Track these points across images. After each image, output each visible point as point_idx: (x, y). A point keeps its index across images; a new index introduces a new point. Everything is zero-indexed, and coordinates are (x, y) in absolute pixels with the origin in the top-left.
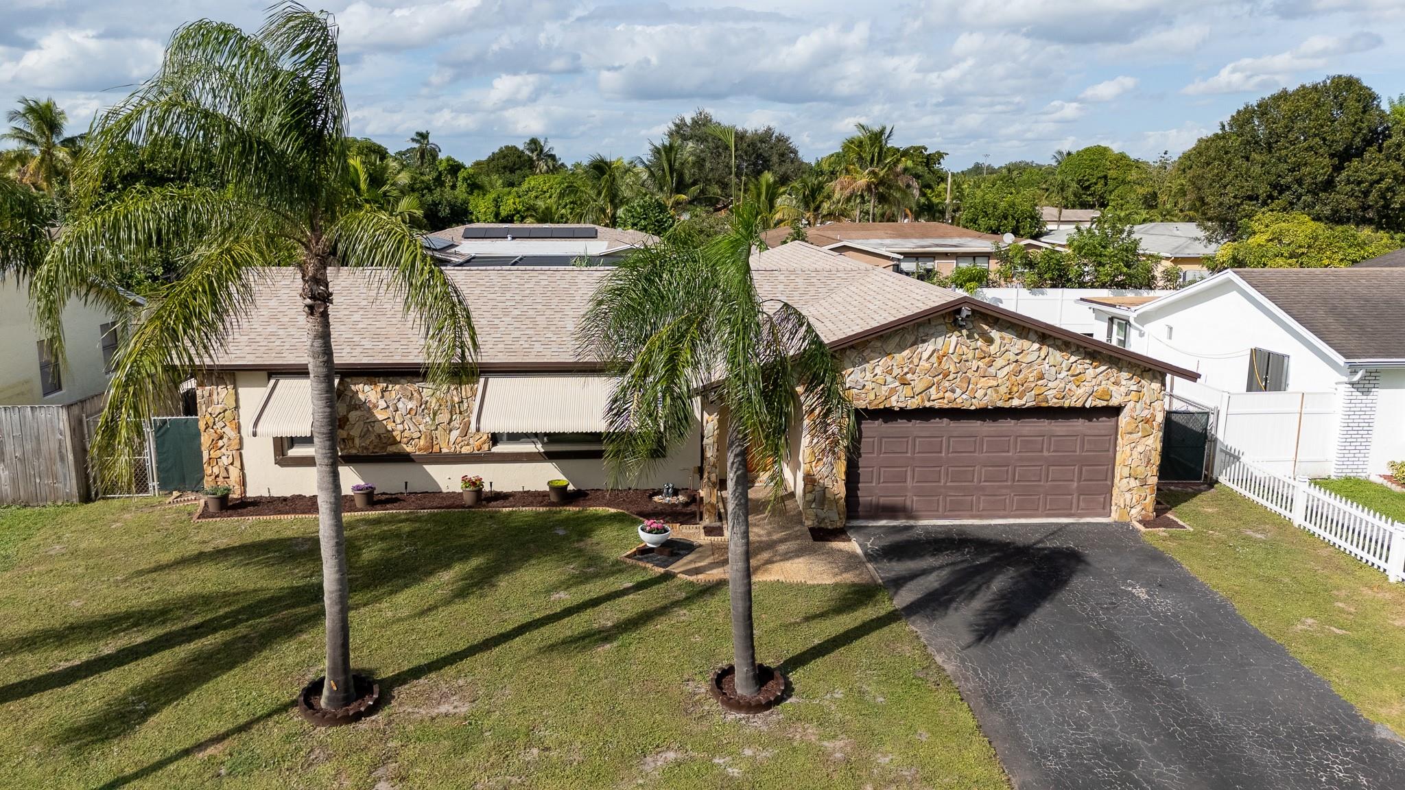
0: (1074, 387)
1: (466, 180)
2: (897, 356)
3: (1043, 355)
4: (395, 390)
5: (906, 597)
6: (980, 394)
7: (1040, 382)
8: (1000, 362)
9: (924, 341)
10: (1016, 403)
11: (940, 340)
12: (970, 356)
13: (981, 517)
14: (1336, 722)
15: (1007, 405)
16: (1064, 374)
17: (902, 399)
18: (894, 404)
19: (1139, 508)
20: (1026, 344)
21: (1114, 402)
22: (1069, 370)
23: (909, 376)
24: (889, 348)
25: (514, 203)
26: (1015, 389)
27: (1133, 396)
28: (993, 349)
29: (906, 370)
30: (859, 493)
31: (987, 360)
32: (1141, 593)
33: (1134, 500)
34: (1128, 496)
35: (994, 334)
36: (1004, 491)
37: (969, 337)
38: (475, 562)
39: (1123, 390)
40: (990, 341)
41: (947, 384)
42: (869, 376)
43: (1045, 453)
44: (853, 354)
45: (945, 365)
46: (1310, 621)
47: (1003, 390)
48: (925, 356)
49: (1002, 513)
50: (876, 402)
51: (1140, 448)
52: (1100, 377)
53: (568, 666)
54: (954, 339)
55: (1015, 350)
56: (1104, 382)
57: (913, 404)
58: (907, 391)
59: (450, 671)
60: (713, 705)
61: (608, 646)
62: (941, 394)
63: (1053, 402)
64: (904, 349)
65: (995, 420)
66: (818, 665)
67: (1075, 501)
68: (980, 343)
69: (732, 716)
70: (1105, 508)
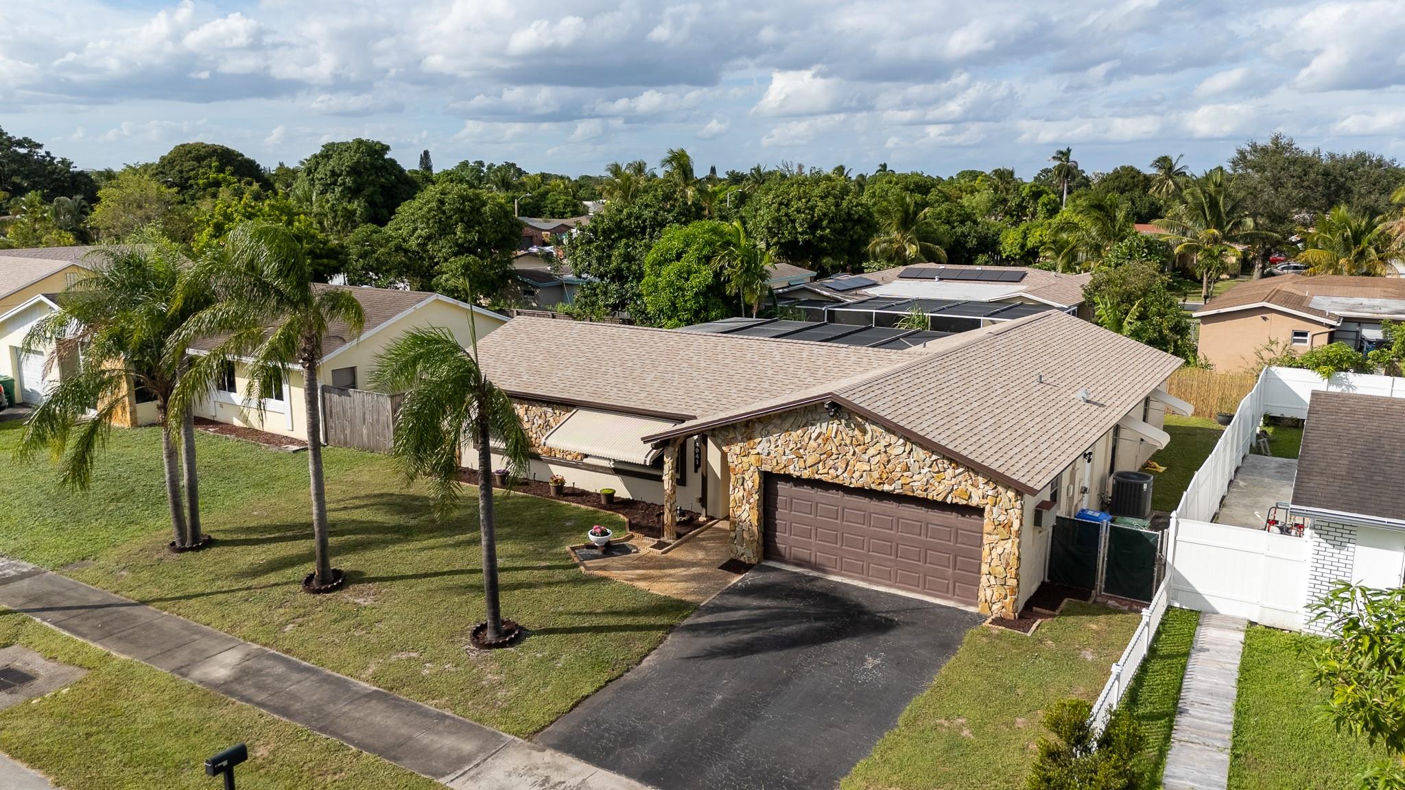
0: (936, 484)
1: (1046, 205)
2: (793, 433)
3: (908, 449)
4: (535, 410)
6: (857, 475)
7: (905, 474)
8: (872, 451)
9: (812, 425)
10: (886, 488)
11: (825, 425)
12: (848, 442)
13: (870, 582)
15: (879, 488)
16: (926, 469)
17: (797, 469)
18: (792, 472)
19: (1000, 605)
20: (894, 439)
21: (974, 502)
22: (930, 466)
23: (801, 451)
24: (787, 425)
25: (1041, 235)
26: (885, 476)
27: (990, 500)
28: (868, 438)
29: (799, 446)
30: (777, 540)
31: (862, 447)
32: (872, 662)
33: (994, 597)
34: (989, 592)
35: (868, 427)
36: (889, 563)
37: (847, 426)
39: (980, 492)
40: (864, 432)
41: (831, 462)
42: (773, 446)
43: (923, 538)
44: (759, 427)
45: (828, 446)
47: (876, 475)
48: (814, 436)
49: (887, 582)
50: (778, 468)
51: (1000, 550)
52: (960, 478)
54: (835, 426)
55: (883, 443)
56: (963, 483)
57: (806, 474)
58: (801, 463)
59: (390, 583)
60: (465, 638)
62: (826, 471)
63: (920, 494)
64: (798, 428)
65: (880, 500)
67: (951, 586)
68: (857, 432)
69: (467, 646)
70: (973, 598)
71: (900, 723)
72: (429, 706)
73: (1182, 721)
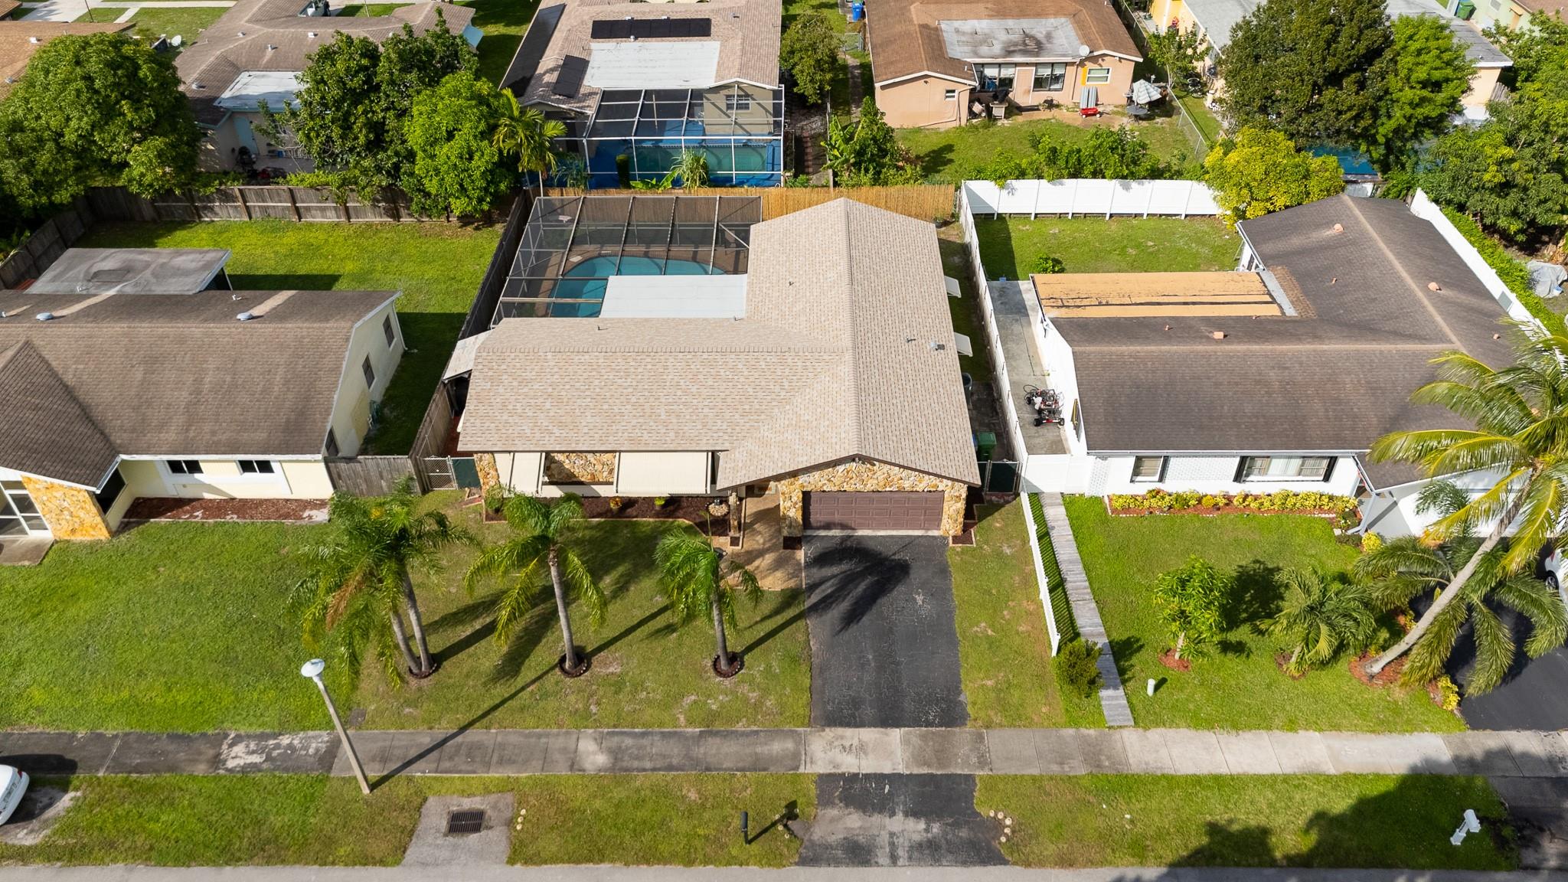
0: (919, 484)
2: (828, 472)
3: (900, 472)
5: (815, 598)
6: (869, 485)
7: (900, 482)
8: (879, 473)
9: (841, 467)
10: (888, 489)
11: (847, 467)
12: (863, 471)
14: (949, 690)
15: (884, 490)
16: (913, 479)
17: (829, 487)
18: (825, 489)
20: (893, 468)
21: (940, 489)
23: (832, 478)
26: (886, 484)
27: (950, 487)
28: (876, 469)
29: (830, 476)
30: (813, 520)
31: (872, 473)
32: (919, 599)
33: (952, 528)
34: (949, 525)
36: (886, 520)
38: (621, 569)
39: (945, 484)
41: (852, 482)
42: (811, 480)
43: (907, 505)
44: (802, 473)
45: (850, 475)
46: (983, 624)
47: (881, 484)
48: (840, 470)
49: (885, 528)
50: (815, 488)
51: (955, 507)
52: (931, 481)
53: (659, 645)
54: (855, 465)
55: (886, 470)
56: (933, 483)
57: (835, 489)
58: (831, 484)
59: (612, 648)
60: (712, 673)
61: (675, 635)
62: (849, 486)
63: (908, 489)
64: (831, 470)
66: (757, 651)
67: (922, 526)
68: (868, 467)
69: (719, 679)
70: (938, 527)
71: (960, 638)
72: (739, 727)
73: (1068, 586)
